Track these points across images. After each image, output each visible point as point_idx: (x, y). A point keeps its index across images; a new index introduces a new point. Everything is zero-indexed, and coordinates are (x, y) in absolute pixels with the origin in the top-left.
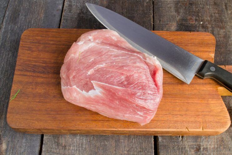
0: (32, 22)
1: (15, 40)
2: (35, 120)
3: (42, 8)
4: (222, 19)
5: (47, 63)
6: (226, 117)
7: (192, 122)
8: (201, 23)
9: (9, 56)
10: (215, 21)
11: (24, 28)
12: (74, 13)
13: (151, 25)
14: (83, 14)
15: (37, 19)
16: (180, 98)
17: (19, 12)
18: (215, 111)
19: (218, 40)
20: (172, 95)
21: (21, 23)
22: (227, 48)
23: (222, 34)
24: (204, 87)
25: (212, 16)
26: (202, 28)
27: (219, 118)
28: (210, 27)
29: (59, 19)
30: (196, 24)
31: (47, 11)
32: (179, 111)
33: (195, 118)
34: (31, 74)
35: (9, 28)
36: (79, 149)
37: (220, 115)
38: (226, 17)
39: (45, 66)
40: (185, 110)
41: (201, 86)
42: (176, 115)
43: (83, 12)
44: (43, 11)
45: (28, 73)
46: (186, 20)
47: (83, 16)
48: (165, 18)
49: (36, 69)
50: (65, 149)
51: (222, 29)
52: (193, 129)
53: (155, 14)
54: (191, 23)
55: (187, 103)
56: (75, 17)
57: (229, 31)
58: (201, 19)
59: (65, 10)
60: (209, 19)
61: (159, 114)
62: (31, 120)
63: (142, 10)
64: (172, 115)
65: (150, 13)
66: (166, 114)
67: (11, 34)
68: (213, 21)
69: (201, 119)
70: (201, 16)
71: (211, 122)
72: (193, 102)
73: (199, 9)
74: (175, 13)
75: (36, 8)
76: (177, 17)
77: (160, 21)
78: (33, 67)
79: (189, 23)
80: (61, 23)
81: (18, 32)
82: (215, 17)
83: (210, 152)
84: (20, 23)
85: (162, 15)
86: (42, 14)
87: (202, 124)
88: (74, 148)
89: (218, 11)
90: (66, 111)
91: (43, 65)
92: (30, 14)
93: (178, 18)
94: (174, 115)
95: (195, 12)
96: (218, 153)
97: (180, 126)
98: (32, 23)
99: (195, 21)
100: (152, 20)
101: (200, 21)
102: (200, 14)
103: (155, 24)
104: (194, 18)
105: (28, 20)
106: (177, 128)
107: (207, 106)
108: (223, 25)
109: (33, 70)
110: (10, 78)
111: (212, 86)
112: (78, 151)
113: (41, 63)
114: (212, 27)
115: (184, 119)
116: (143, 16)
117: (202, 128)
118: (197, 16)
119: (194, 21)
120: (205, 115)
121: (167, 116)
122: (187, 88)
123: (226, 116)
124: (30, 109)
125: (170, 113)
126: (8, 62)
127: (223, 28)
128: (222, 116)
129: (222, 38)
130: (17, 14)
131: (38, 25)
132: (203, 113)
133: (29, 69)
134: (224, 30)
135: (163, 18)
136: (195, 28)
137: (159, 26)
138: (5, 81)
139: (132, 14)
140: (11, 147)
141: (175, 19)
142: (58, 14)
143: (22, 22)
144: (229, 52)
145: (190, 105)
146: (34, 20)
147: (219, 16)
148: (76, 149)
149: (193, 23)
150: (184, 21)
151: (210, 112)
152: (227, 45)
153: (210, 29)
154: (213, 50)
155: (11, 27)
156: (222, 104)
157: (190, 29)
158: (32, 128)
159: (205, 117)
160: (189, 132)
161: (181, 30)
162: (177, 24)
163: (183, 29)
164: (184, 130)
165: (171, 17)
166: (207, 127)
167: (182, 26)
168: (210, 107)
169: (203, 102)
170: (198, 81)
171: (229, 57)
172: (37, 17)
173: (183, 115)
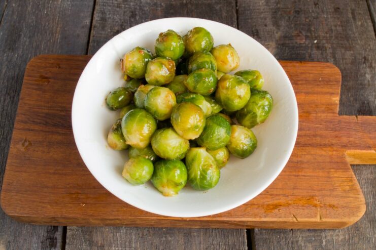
0: (41, 48)
1: (14, 77)
2: (48, 203)
3: (57, 24)
4: (348, 34)
6: (358, 200)
7: (303, 206)
8: (316, 42)
9: (6, 103)
10: (337, 38)
11: (29, 56)
15: (49, 43)
17: (20, 32)
19: (343, 68)
21: (23, 48)
22: (357, 81)
23: (350, 59)
24: (323, 150)
25: (332, 30)
26: (317, 50)
27: (347, 200)
28: (330, 48)
29: (85, 41)
30: (307, 43)
31: (66, 29)
32: (282, 189)
33: (308, 200)
34: (41, 128)
35: (5, 58)
37: (348, 195)
38: (355, 31)
40: (292, 187)
41: (317, 148)
42: (277, 195)
44: (59, 29)
45: (37, 126)
46: (290, 38)
49: (50, 120)
51: (348, 50)
52: (305, 218)
54: (299, 41)
55: (295, 176)
58: (315, 35)
59: (95, 27)
60: (328, 35)
62: (40, 202)
64: (271, 195)
67: (8, 68)
68: (333, 38)
69: (318, 202)
70: (314, 31)
71: (334, 206)
72: (305, 174)
73: (310, 21)
74: (272, 27)
75: (47, 24)
76: (277, 33)
79: (296, 43)
80: (90, 48)
81: (20, 63)
82: (336, 32)
83: (337, 247)
84: (21, 50)
86: (57, 35)
87: (319, 209)
88: (117, 249)
89: (341, 22)
91: (61, 114)
92: (38, 34)
93: (278, 35)
94: (273, 195)
95: (304, 25)
97: (283, 214)
99: (306, 39)
101: (312, 39)
102: (313, 27)
104: (303, 34)
105: (34, 44)
106: (278, 216)
107: (327, 181)
108: (349, 44)
109: (44, 122)
111: (335, 149)
113: (57, 110)
114: (332, 48)
117: (319, 217)
118: (307, 31)
119: (304, 38)
120: (324, 196)
121: (262, 196)
123: (358, 198)
124: (39, 185)
125: (267, 193)
126: (4, 112)
127: (350, 48)
128: (352, 197)
129: (349, 65)
130: (17, 35)
131: (52, 51)
132: (320, 193)
133: (39, 121)
134: (352, 52)
136: (305, 50)
141: (273, 36)
142: (83, 33)
143: (25, 47)
144: (360, 87)
145: (299, 180)
146: (45, 43)
147: (343, 30)
149: (302, 42)
150: (287, 39)
151: (333, 190)
152: (357, 76)
153: (329, 51)
154: (337, 90)
155: (8, 56)
156: (352, 178)
157: (298, 52)
158: (43, 216)
159: (325, 198)
160: (299, 222)
161: (283, 54)
162: (276, 44)
163: (287, 52)
164: (291, 219)
165: (266, 33)
166: (327, 214)
167: (284, 47)
168: (333, 183)
169: (321, 174)
170: (314, 141)
171: (362, 95)
172: (50, 39)
173: (288, 196)
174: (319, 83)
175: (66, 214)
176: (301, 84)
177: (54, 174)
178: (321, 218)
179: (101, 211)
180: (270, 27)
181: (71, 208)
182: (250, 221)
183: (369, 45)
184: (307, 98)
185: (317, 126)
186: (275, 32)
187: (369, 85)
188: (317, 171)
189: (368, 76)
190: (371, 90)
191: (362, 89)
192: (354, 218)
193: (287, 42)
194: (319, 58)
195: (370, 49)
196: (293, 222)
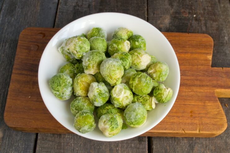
1: (12, 32)
2: (32, 119)
3: (38, 1)
4: (215, 12)
6: (222, 120)
7: (188, 123)
8: (195, 16)
9: (6, 47)
10: (208, 14)
11: (21, 20)
12: (69, 5)
13: (145, 18)
14: (78, 7)
15: (33, 12)
17: (16, 5)
18: (212, 113)
19: (211, 33)
22: (219, 41)
23: (215, 27)
24: (201, 89)
25: (205, 9)
26: (195, 21)
27: (215, 120)
28: (203, 20)
29: (55, 12)
30: (189, 16)
31: (43, 4)
32: (176, 112)
33: (191, 119)
34: (29, 73)
35: (6, 20)
36: (74, 138)
37: (216, 117)
38: (219, 10)
40: (182, 112)
41: (198, 88)
42: (172, 116)
43: (78, 5)
44: (39, 4)
45: (26, 72)
46: (179, 13)
47: (78, 9)
50: (60, 137)
52: (190, 131)
53: (149, 8)
54: (184, 16)
55: (184, 104)
56: (71, 9)
57: (222, 24)
58: (194, 12)
59: (61, 3)
60: (202, 12)
62: (28, 119)
63: (137, 3)
64: (169, 116)
65: (144, 6)
67: (8, 26)
68: (206, 14)
69: (198, 121)
70: (194, 9)
71: (207, 124)
72: (190, 104)
73: (192, 3)
76: (171, 10)
77: (154, 14)
79: (183, 16)
80: (57, 16)
81: (15, 24)
82: (208, 10)
83: (202, 141)
84: (16, 16)
85: (156, 8)
86: (38, 7)
87: (198, 126)
89: (211, 4)
92: (26, 6)
93: (172, 11)
95: (188, 5)
96: (210, 142)
97: (176, 128)
98: (29, 16)
99: (189, 14)
100: (146, 13)
101: (193, 14)
102: (193, 7)
103: (149, 17)
104: (187, 11)
105: (24, 13)
106: (173, 129)
107: (204, 108)
108: (216, 18)
109: (30, 69)
110: (7, 68)
111: (209, 88)
112: (73, 139)
114: (205, 20)
115: (181, 121)
116: (137, 9)
118: (190, 9)
120: (201, 117)
122: (184, 90)
126: (5, 53)
127: (214, 21)
128: (219, 118)
129: (215, 31)
130: (14, 7)
131: (35, 17)
132: (199, 115)
133: (27, 68)
134: (217, 23)
135: (157, 11)
136: (188, 21)
137: (153, 18)
138: (2, 72)
139: (126, 7)
140: (7, 135)
141: (168, 12)
142: (53, 7)
143: (19, 14)
144: (221, 44)
145: (186, 107)
146: (30, 12)
147: (212, 9)
148: (71, 138)
149: (186, 16)
151: (206, 114)
152: (219, 38)
153: (203, 22)
154: (210, 52)
155: (8, 19)
156: (219, 106)
157: (184, 22)
158: (29, 127)
159: (202, 119)
160: (186, 133)
161: (175, 23)
162: (170, 17)
163: (177, 22)
164: (181, 131)
165: (164, 10)
166: (203, 129)
167: (175, 19)
168: (207, 109)
169: (200, 104)
170: (196, 83)
171: (222, 49)
172: (34, 10)
173: (179, 117)
174: (199, 47)
175: (43, 126)
176: (189, 47)
177: (36, 101)
178: (199, 131)
180: (168, 6)
181: (47, 122)
182: (156, 132)
184: (192, 56)
185: (198, 73)
186: (170, 9)
187: (227, 43)
188: (198, 102)
189: (226, 38)
190: (228, 46)
191: (222, 46)
192: (220, 131)
193: (177, 15)
194: (196, 26)
195: (229, 22)
196: (182, 134)
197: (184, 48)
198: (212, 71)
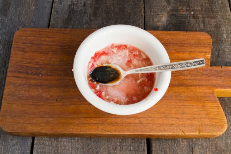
0: (22, 15)
1: (6, 33)
2: (29, 123)
4: (213, 9)
5: (40, 64)
7: (188, 125)
8: (192, 13)
10: (206, 11)
11: (15, 20)
12: (64, 4)
13: (142, 16)
14: (74, 5)
15: (27, 11)
16: (176, 100)
17: (9, 4)
18: (212, 114)
19: (209, 30)
20: (168, 98)
21: (11, 15)
22: (218, 38)
23: (213, 24)
24: (201, 89)
25: (203, 6)
26: (193, 18)
27: (215, 121)
28: (201, 17)
29: (49, 11)
30: (187, 14)
31: (38, 3)
32: (175, 114)
33: (191, 121)
34: (24, 76)
36: (71, 141)
37: (216, 118)
38: (217, 7)
39: (38, 68)
40: (181, 113)
41: (197, 88)
42: (172, 118)
43: (73, 4)
44: (33, 3)
45: (21, 74)
46: (177, 11)
47: (73, 8)
48: (155, 8)
49: (29, 70)
50: (57, 141)
51: (213, 19)
52: (190, 132)
53: (145, 5)
54: (182, 13)
55: (183, 105)
56: (66, 8)
57: (220, 21)
58: (192, 9)
59: (56, 2)
60: (200, 9)
61: (155, 117)
62: (24, 123)
63: (133, 1)
64: (168, 118)
65: (141, 3)
66: (162, 118)
68: (204, 11)
69: (197, 122)
70: (191, 6)
71: (207, 125)
72: (189, 104)
74: (165, 4)
76: (168, 7)
77: (151, 11)
78: (25, 68)
79: (180, 14)
80: (52, 15)
81: (9, 24)
82: (205, 7)
83: (202, 142)
84: (10, 16)
85: (153, 6)
86: (32, 7)
87: (198, 127)
88: (66, 140)
90: (60, 114)
91: (36, 66)
92: (20, 6)
93: (169, 9)
94: (170, 118)
95: (185, 2)
96: (210, 143)
97: (176, 130)
100: (143, 11)
101: (190, 11)
102: (191, 4)
103: (146, 14)
104: (185, 8)
105: (18, 12)
106: (172, 131)
107: (203, 109)
108: (214, 15)
109: (25, 72)
112: (71, 143)
113: (34, 64)
114: (202, 17)
115: (180, 122)
116: (133, 7)
117: (198, 132)
118: (187, 6)
119: (185, 11)
120: (201, 118)
121: (162, 119)
122: (183, 90)
123: (223, 119)
124: (23, 112)
125: (166, 116)
127: (214, 17)
128: (219, 119)
129: (213, 28)
130: (7, 7)
131: (29, 17)
132: (199, 116)
133: (22, 71)
134: (215, 20)
135: (154, 9)
136: (185, 18)
137: (150, 16)
139: (122, 5)
140: (3, 140)
141: (166, 9)
142: (48, 6)
143: (13, 14)
144: (220, 42)
145: (186, 108)
146: (25, 12)
147: (210, 6)
149: (184, 13)
150: (174, 11)
151: (206, 115)
152: (218, 35)
153: (201, 19)
154: (209, 50)
155: (2, 19)
156: (218, 106)
157: (181, 19)
158: (25, 132)
159: (201, 120)
160: (186, 135)
161: (172, 21)
162: (168, 14)
163: (174, 19)
164: (180, 133)
165: (161, 8)
166: (203, 130)
167: (173, 17)
168: (207, 110)
169: (199, 104)
170: (195, 83)
171: (221, 47)
172: (28, 9)
173: (178, 118)
174: (197, 45)
175: (40, 131)
176: (187, 46)
177: (32, 105)
179: (62, 129)
181: (43, 126)
183: (226, 16)
184: (190, 55)
185: (197, 73)
187: (225, 41)
188: (197, 102)
189: (225, 36)
190: (226, 44)
191: (220, 44)
192: (220, 132)
193: (175, 13)
194: (194, 23)
195: (227, 18)
196: (182, 135)
197: (182, 47)
198: (211, 70)
